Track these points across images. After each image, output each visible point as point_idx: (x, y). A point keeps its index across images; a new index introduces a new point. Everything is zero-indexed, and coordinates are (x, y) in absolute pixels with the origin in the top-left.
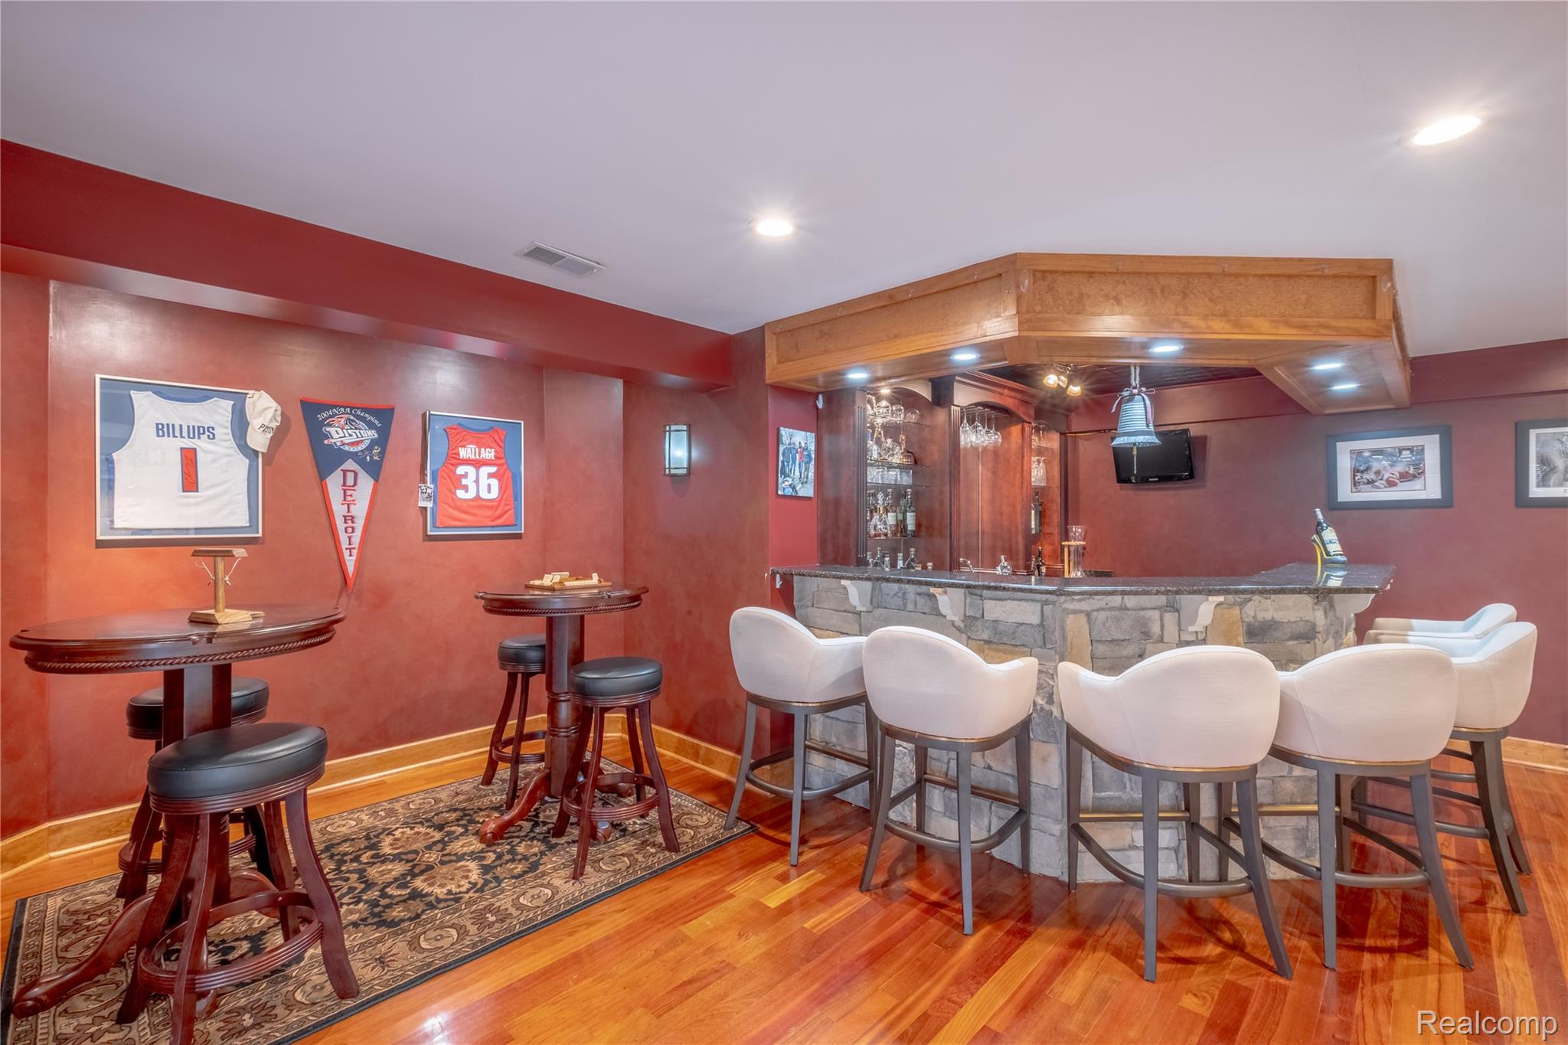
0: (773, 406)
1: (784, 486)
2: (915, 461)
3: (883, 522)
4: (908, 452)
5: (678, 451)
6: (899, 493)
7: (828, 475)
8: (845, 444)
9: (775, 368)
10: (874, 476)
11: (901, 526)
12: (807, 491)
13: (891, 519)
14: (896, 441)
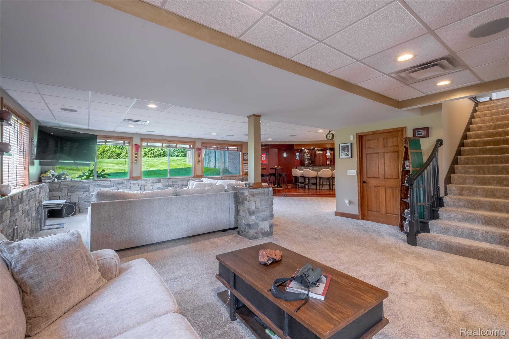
0: (295, 151)
1: (296, 159)
2: (311, 155)
3: (307, 162)
4: (310, 155)
5: (285, 155)
6: (309, 159)
7: (301, 157)
8: (302, 154)
9: (295, 148)
10: (305, 157)
11: (309, 162)
12: (299, 159)
13: (308, 162)
14: (309, 154)
